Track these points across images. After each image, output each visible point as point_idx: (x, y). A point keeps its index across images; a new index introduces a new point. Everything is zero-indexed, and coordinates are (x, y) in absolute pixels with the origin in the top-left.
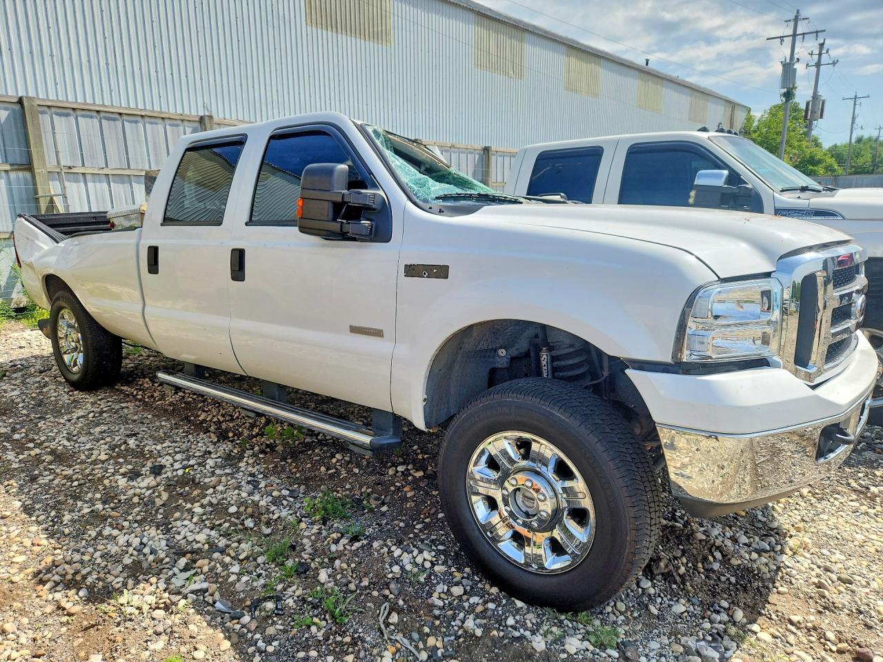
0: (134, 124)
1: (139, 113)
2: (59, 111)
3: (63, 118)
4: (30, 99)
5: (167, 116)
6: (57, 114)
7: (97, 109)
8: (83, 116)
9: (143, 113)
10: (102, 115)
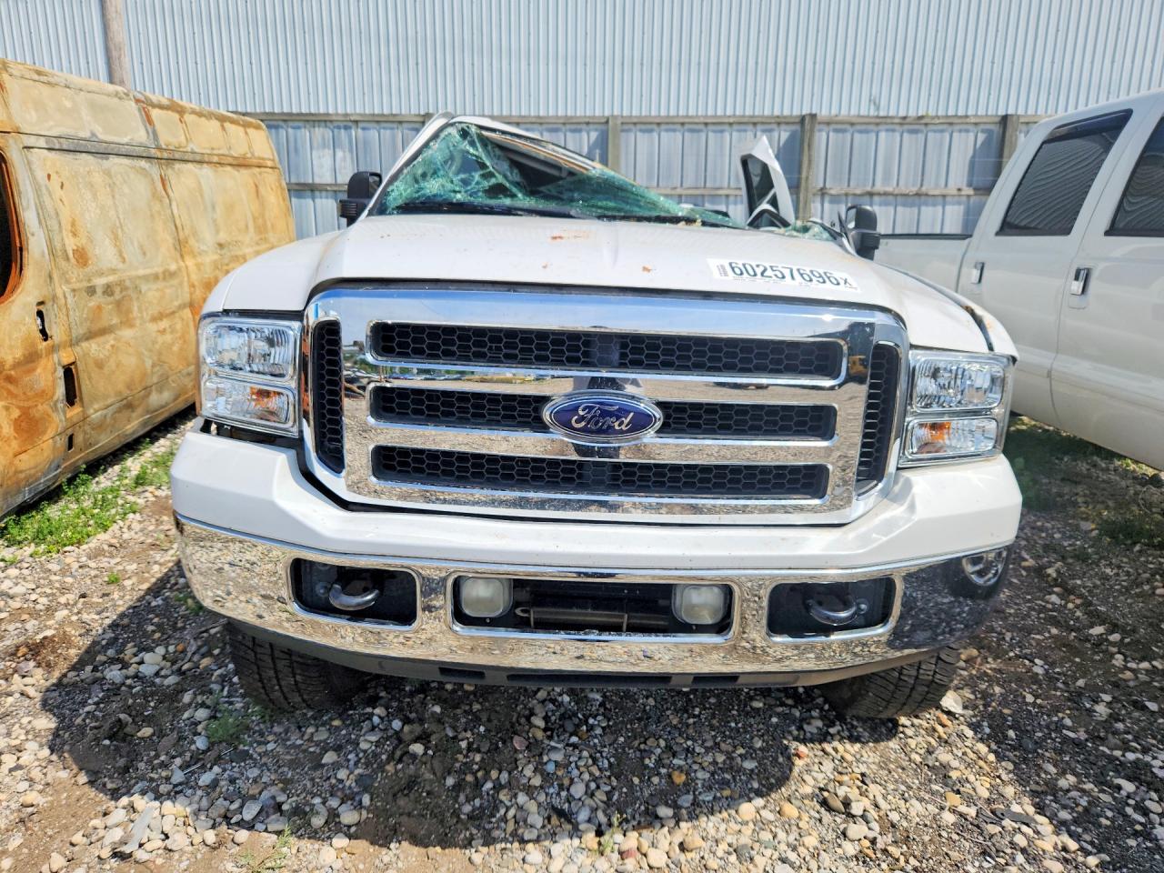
0: (719, 135)
1: (726, 120)
2: (643, 127)
3: (646, 135)
4: (615, 117)
5: (760, 120)
6: (641, 131)
7: (682, 120)
8: (667, 130)
9: (731, 120)
10: (687, 127)
